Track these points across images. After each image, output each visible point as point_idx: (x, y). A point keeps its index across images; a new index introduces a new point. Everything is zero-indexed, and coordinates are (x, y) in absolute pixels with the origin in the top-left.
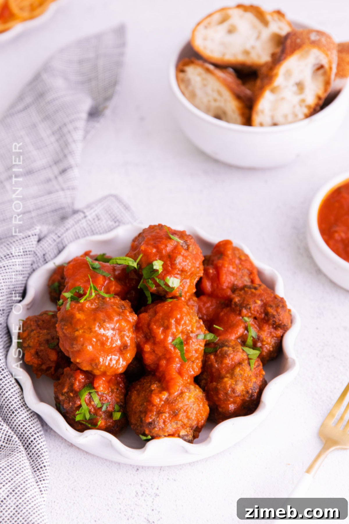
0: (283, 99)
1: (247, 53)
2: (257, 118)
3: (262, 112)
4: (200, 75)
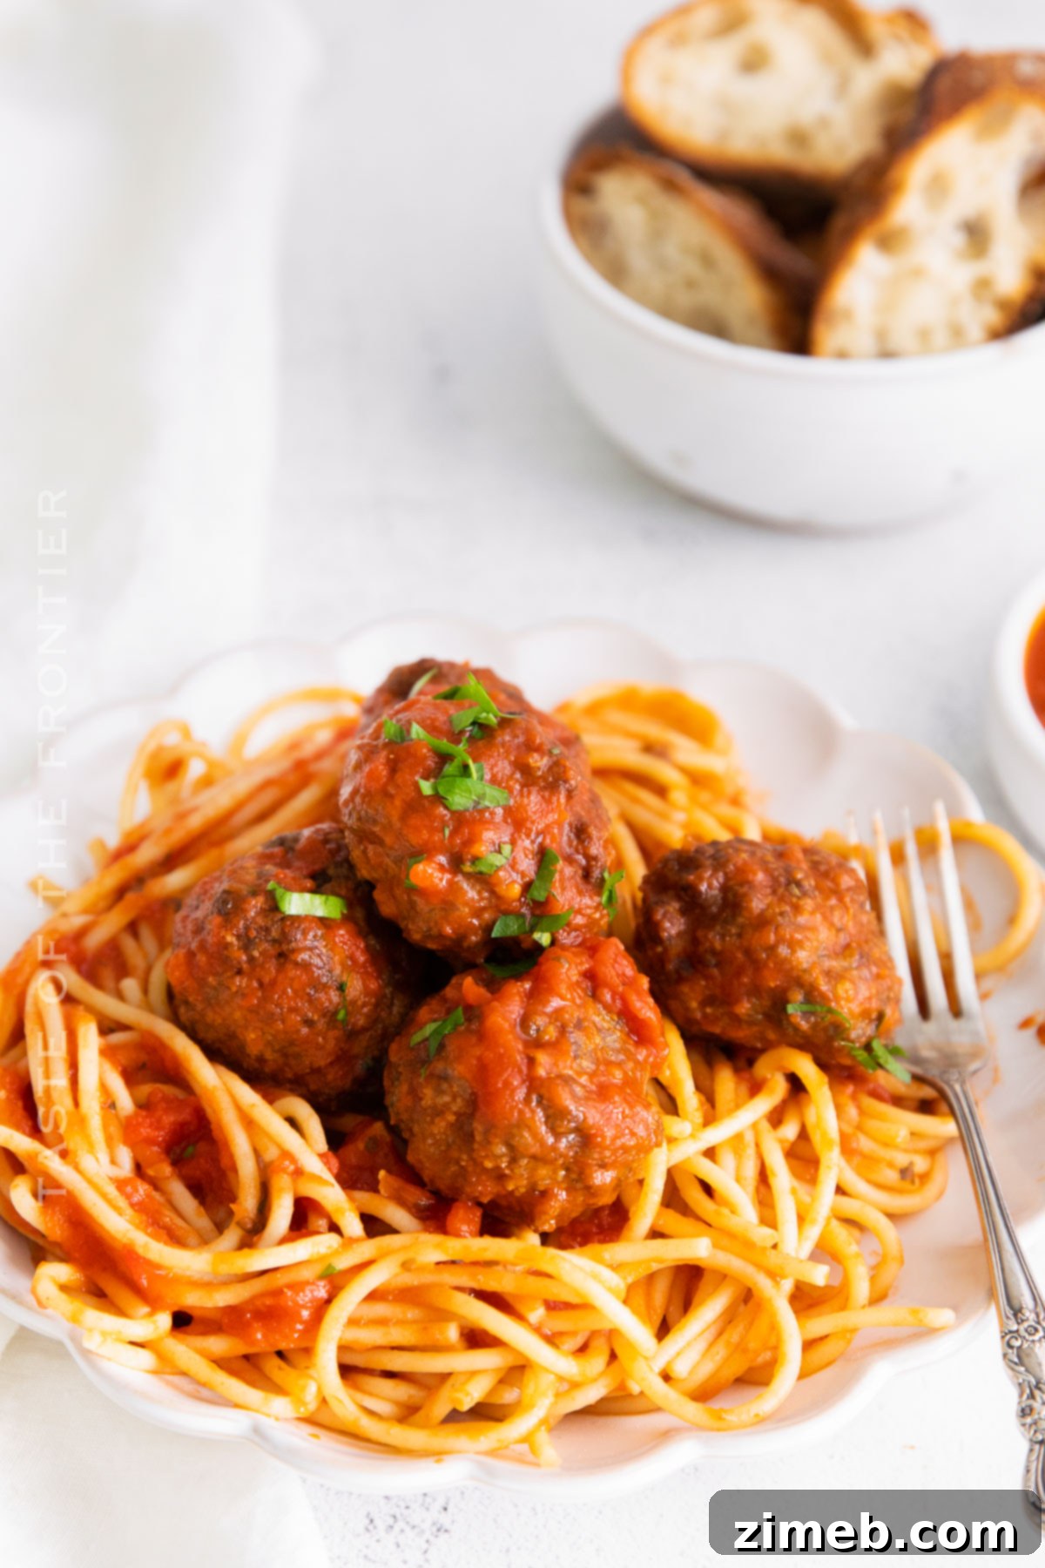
0: (917, 273)
1: (798, 138)
2: (828, 335)
3: (848, 315)
4: (641, 200)
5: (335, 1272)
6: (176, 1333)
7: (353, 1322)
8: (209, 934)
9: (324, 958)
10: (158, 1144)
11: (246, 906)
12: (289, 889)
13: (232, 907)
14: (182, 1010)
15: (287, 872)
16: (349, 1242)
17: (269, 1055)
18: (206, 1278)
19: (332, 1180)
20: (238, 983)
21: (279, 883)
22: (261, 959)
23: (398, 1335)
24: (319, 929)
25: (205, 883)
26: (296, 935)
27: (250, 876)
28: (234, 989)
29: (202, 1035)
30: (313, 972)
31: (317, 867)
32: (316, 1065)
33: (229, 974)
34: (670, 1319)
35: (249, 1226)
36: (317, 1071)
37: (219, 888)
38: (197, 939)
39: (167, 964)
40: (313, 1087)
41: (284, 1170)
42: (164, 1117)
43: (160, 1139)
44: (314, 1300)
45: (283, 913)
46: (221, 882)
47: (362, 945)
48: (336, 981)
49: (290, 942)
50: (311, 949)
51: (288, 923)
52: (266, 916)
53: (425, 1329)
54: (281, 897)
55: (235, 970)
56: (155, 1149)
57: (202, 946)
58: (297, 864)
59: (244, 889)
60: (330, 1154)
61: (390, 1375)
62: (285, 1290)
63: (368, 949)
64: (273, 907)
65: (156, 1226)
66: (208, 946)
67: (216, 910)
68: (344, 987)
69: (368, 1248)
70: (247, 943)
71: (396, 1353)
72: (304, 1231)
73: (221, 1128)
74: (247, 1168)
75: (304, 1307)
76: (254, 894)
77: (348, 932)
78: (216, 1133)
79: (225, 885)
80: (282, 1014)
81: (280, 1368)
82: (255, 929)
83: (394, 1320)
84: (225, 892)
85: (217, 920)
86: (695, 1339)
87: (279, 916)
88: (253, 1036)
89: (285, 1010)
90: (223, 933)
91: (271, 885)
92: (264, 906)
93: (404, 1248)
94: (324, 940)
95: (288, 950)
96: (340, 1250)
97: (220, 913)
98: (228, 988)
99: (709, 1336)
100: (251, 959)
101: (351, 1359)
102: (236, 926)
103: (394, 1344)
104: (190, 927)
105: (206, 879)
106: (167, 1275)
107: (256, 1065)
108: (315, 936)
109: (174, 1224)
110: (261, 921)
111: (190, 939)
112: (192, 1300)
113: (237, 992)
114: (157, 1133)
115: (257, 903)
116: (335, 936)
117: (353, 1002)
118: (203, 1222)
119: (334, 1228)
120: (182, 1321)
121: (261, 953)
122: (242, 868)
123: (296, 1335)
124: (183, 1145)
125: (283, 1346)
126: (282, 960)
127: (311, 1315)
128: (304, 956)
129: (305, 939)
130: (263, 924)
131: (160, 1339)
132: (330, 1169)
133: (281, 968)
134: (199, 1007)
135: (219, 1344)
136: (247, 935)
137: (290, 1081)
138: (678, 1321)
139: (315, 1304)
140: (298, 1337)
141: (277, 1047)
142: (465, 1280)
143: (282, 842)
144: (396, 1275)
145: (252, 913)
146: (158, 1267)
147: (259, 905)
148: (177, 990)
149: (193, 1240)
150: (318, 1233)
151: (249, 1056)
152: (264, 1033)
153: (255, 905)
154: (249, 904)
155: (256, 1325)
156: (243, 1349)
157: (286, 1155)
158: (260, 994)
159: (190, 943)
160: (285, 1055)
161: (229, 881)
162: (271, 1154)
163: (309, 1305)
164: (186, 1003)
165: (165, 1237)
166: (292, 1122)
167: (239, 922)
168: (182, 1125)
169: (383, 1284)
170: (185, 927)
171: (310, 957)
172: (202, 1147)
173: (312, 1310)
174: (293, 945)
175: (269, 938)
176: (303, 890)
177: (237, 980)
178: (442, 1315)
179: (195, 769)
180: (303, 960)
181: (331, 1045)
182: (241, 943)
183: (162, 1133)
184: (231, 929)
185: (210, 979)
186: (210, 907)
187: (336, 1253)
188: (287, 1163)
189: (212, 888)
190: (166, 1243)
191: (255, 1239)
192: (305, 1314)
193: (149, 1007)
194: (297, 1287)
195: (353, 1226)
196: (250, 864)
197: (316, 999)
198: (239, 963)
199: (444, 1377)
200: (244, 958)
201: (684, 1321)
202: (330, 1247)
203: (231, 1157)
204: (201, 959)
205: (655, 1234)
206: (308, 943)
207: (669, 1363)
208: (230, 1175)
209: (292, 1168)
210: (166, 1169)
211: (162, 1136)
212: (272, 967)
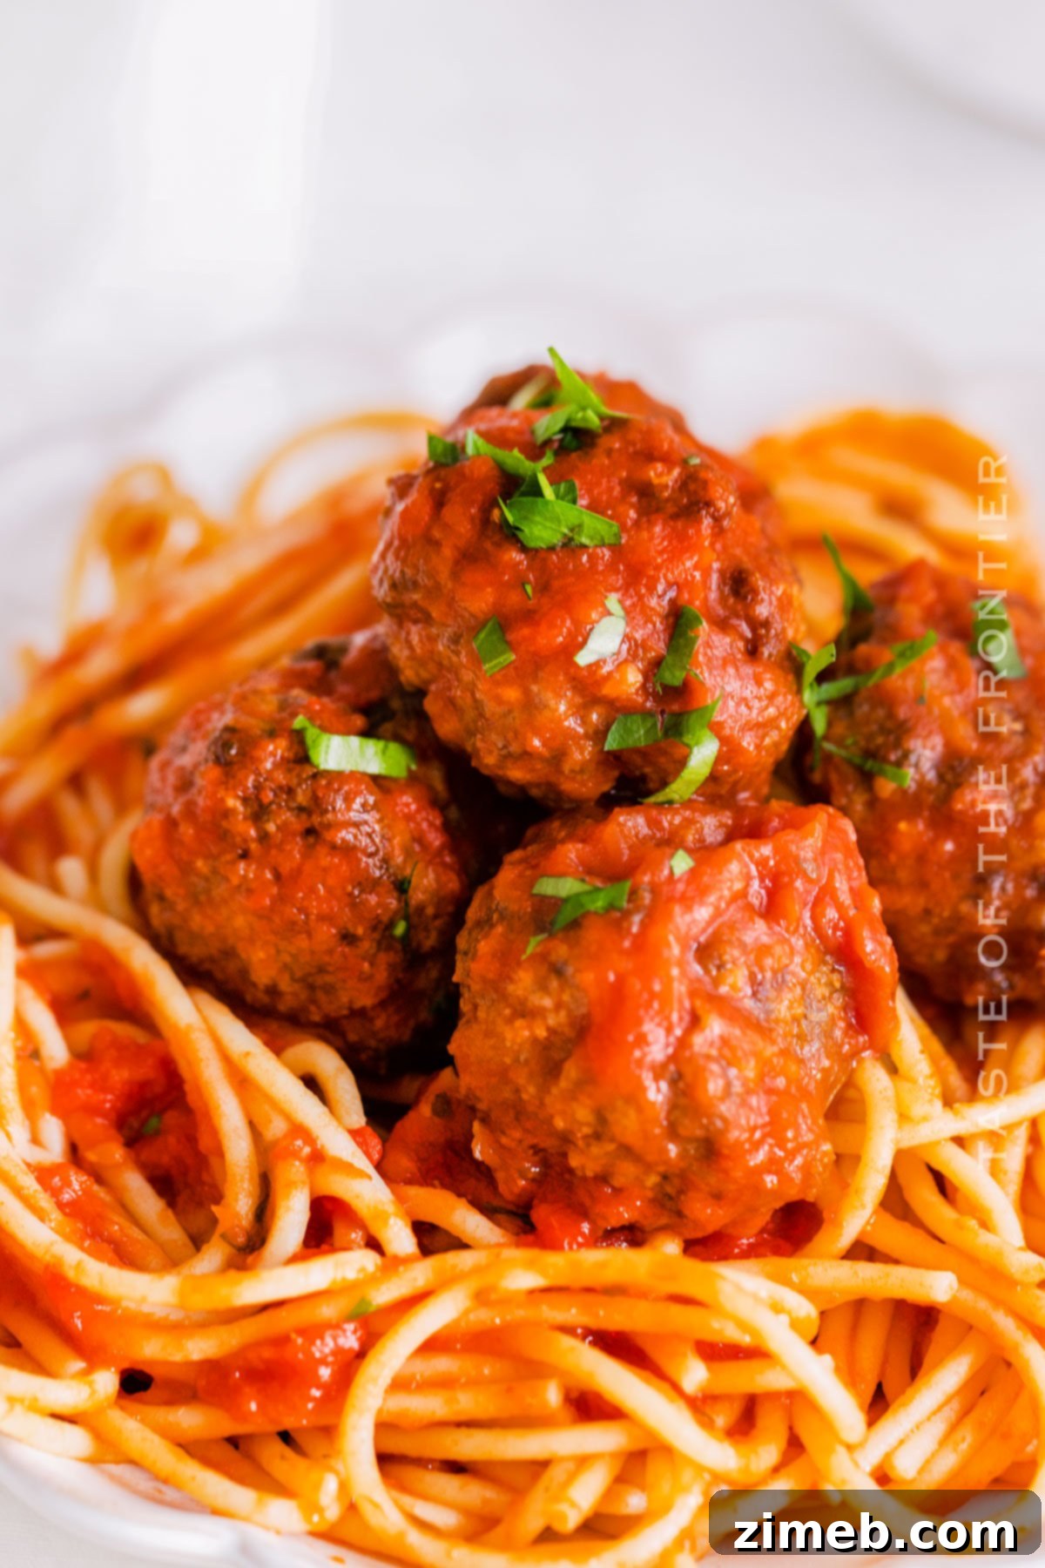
5: (372, 1308)
6: (125, 1403)
7: (399, 1384)
8: (200, 792)
9: (377, 840)
10: (104, 1115)
11: (259, 753)
12: (326, 729)
13: (237, 754)
14: (154, 910)
15: (326, 700)
16: (392, 1264)
17: (285, 985)
18: (175, 1316)
19: (371, 1170)
20: (242, 872)
21: (311, 719)
22: (280, 835)
23: (467, 1403)
24: (371, 793)
25: (199, 712)
26: (334, 800)
27: (269, 705)
28: (235, 881)
29: (183, 949)
30: (359, 860)
31: (374, 694)
32: (358, 1004)
33: (228, 857)
34: (887, 1389)
35: (241, 1240)
36: (359, 1014)
37: (220, 721)
38: (182, 799)
39: (134, 836)
40: (352, 1037)
41: (295, 1154)
42: (114, 1072)
43: (108, 1105)
44: (338, 1351)
45: (316, 767)
46: (223, 713)
47: (438, 822)
48: (395, 874)
49: (326, 811)
50: (357, 825)
51: (324, 782)
52: (290, 771)
53: (509, 1390)
54: (314, 741)
55: (240, 851)
56: (99, 1121)
57: (190, 811)
58: (344, 689)
59: (255, 725)
60: (369, 1130)
61: (455, 1467)
62: (293, 1336)
63: (447, 827)
64: (301, 757)
65: (98, 1239)
66: (199, 811)
67: (212, 757)
68: (406, 886)
69: (421, 1274)
70: (259, 812)
71: (463, 1432)
72: (324, 1247)
73: (198, 1089)
74: (238, 1149)
75: (323, 1362)
76: (272, 734)
77: (416, 800)
78: (191, 1098)
79: (228, 718)
80: (306, 922)
81: (283, 1457)
82: (272, 790)
83: (463, 1380)
84: (229, 729)
85: (215, 773)
86: (929, 1419)
87: (309, 771)
88: (261, 955)
89: (313, 917)
90: (221, 794)
91: (299, 722)
92: (286, 754)
93: (477, 1270)
94: (379, 811)
95: (321, 823)
96: (379, 1274)
97: (217, 761)
98: (227, 879)
99: (950, 1413)
100: (264, 837)
101: (397, 1445)
102: (242, 784)
103: (463, 1417)
104: (172, 779)
105: (201, 705)
106: (114, 1311)
107: (266, 999)
108: (364, 805)
109: (127, 1236)
110: (281, 777)
111: (170, 799)
112: (152, 1350)
113: (239, 887)
114: (102, 1097)
115: (276, 749)
116: (396, 804)
117: (420, 909)
118: (171, 1232)
119: (374, 1244)
120: (135, 1383)
121: (279, 828)
122: (256, 692)
123: (310, 1406)
124: (144, 1114)
125: (289, 1423)
126: (311, 840)
127: (333, 1375)
128: (347, 835)
129: (349, 808)
130: (284, 782)
131: (100, 1411)
132: (368, 1155)
133: (308, 852)
134: (181, 906)
135: (189, 1419)
136: (258, 798)
137: (316, 1025)
138: (902, 1392)
139: (339, 1357)
140: (314, 1408)
141: (299, 974)
142: (572, 1314)
143: (321, 652)
144: (466, 1312)
145: (269, 765)
146: (98, 1299)
147: (279, 753)
148: (147, 876)
149: (154, 1259)
150: (346, 1248)
151: (254, 985)
152: (278, 952)
153: (272, 753)
154: (264, 750)
155: (247, 1390)
156: (229, 1427)
157: (299, 1131)
158: (275, 890)
159: (170, 806)
160: (312, 987)
161: (235, 712)
162: (276, 1128)
163: (330, 1359)
164: (161, 898)
165: (111, 1255)
166: (311, 1082)
167: (246, 778)
168: (143, 1085)
169: (446, 1327)
170: (163, 779)
171: (355, 837)
172: (172, 1118)
173: (336, 1368)
174: (330, 816)
175: (293, 805)
176: (347, 732)
177: (242, 867)
178: (533, 1370)
179: (181, 536)
180: (343, 840)
181: (382, 976)
182: (249, 810)
183: (109, 1097)
184: (234, 788)
185: (200, 864)
186: (204, 751)
187: (372, 1280)
188: (299, 1143)
189: (209, 720)
190: (111, 1263)
191: (250, 1259)
192: (325, 1373)
193: (96, 902)
194: (313, 1332)
195: (401, 1239)
196: (267, 683)
197: (361, 902)
198: (245, 841)
199: (540, 1467)
200: (253, 833)
201: (909, 1391)
202: (362, 1270)
203: (215, 1133)
204: (187, 831)
205: (863, 1251)
206: (354, 816)
207: (888, 1456)
208: (214, 1161)
209: (307, 1150)
210: (116, 1153)
211: (110, 1101)
212: (296, 850)
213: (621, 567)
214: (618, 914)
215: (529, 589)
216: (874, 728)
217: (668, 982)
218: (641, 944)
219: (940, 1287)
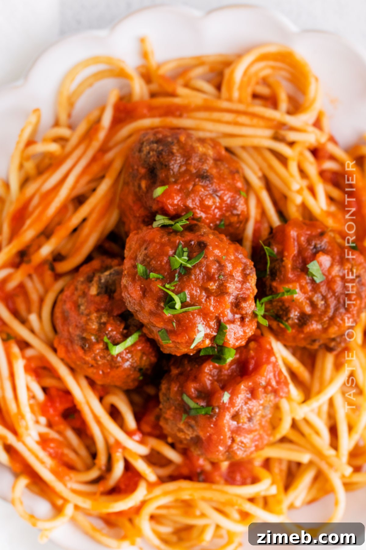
11: (94, 348)
13: (88, 348)
35: (104, 469)
49: (116, 363)
54: (111, 348)
55: (91, 365)
76: (98, 341)
84: (84, 338)
90: (84, 357)
91: (106, 339)
92: (103, 348)
97: (82, 347)
130: (103, 355)
145: (98, 352)
147: (100, 348)
154: (96, 347)
167: (91, 355)
174: (118, 365)
184: (88, 356)
185: (78, 363)
213: (201, 314)
214: (209, 416)
215: (174, 324)
216: (279, 308)
217: (225, 436)
218: (216, 424)
219: (305, 458)
